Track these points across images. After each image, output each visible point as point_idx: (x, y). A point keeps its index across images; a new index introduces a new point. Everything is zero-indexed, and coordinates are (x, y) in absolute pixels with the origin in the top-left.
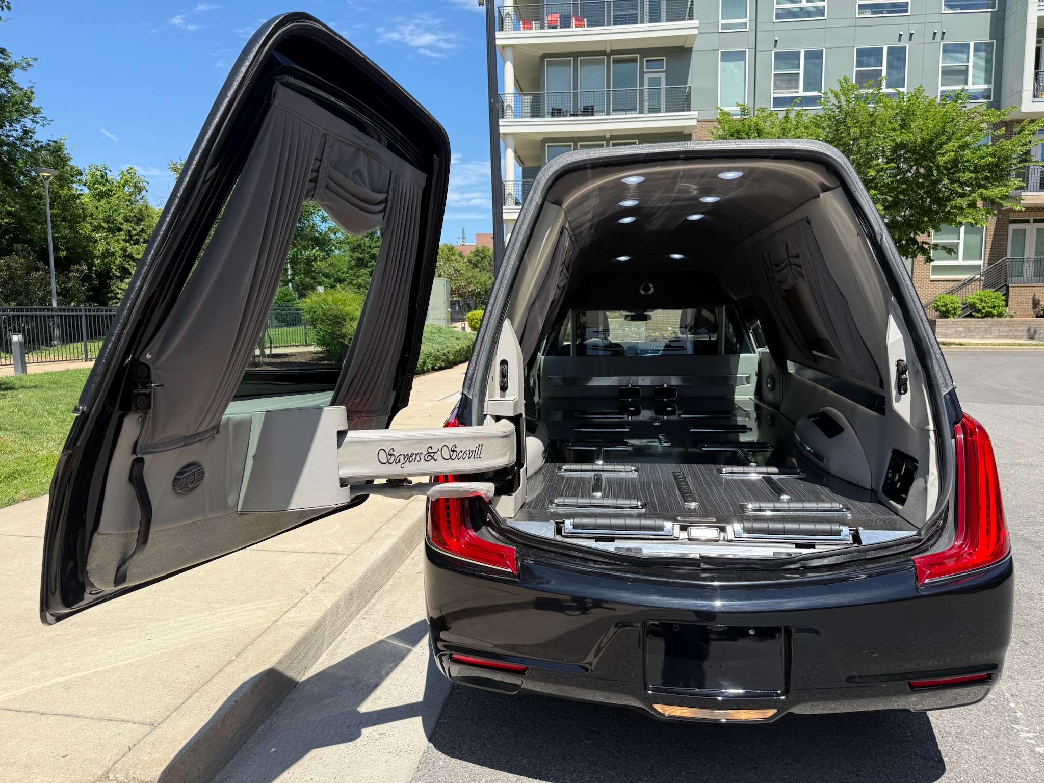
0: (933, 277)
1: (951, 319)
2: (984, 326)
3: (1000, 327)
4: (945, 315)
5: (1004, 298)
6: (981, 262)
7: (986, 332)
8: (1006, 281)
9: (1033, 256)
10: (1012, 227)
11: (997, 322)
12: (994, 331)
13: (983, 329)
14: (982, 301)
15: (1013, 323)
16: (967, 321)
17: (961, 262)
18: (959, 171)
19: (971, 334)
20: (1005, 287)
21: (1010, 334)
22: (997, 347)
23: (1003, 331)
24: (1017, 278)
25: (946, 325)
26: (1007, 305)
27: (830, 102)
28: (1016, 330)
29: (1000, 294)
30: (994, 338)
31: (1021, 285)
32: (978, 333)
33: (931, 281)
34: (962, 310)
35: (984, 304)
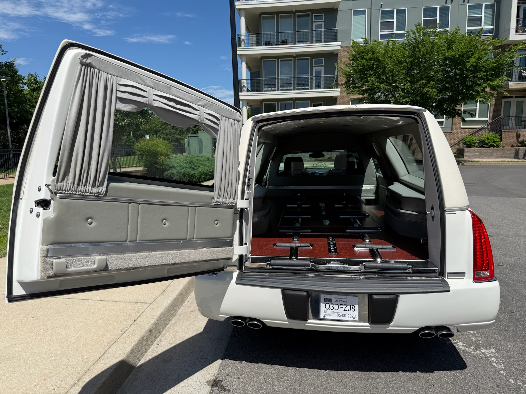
0: (463, 127)
1: (472, 149)
2: (489, 152)
3: (498, 152)
4: (469, 146)
5: (500, 137)
6: (488, 119)
7: (490, 156)
8: (500, 129)
9: (514, 115)
10: (504, 100)
11: (496, 149)
12: (494, 155)
13: (489, 153)
14: (488, 139)
15: (504, 150)
16: (480, 149)
17: (477, 118)
18: (477, 72)
19: (483, 156)
20: (500, 132)
21: (503, 156)
22: (496, 163)
23: (499, 154)
24: (506, 127)
25: (470, 151)
26: (501, 141)
27: (410, 36)
28: (506, 154)
29: (497, 135)
30: (494, 158)
31: (509, 130)
32: (486, 156)
33: (462, 129)
34: (478, 143)
35: (490, 141)
